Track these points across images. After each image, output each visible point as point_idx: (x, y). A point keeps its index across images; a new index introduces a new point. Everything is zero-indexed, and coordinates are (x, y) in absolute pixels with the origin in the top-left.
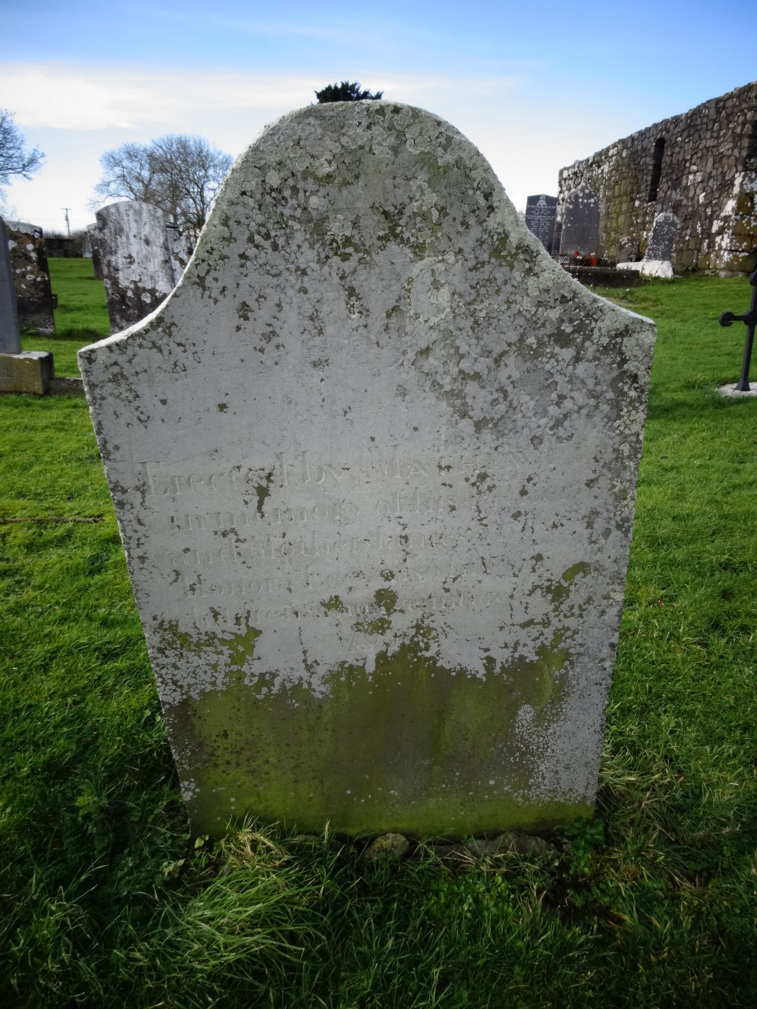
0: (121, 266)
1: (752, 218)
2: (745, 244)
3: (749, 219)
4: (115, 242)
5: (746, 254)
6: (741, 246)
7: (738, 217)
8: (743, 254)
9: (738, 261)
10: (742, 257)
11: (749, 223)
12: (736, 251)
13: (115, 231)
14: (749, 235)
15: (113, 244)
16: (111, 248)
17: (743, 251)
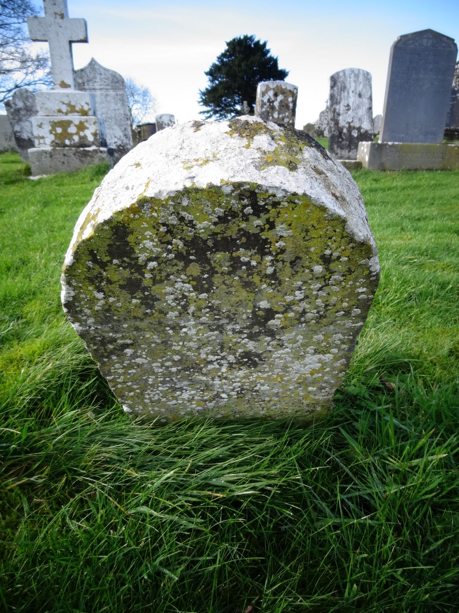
0: (341, 112)
4: (340, 96)
13: (341, 88)
15: (339, 98)
16: (337, 100)
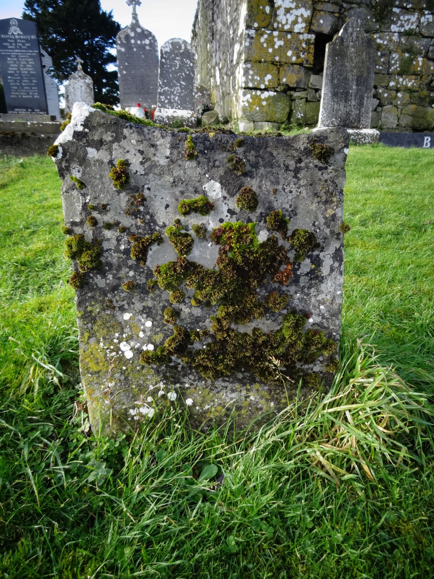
1: (276, 33)
2: (269, 77)
3: (270, 35)
5: (272, 94)
6: (262, 80)
7: (252, 32)
8: (266, 94)
9: (261, 106)
10: (266, 99)
11: (270, 42)
12: (256, 89)
14: (273, 63)
17: (266, 89)
